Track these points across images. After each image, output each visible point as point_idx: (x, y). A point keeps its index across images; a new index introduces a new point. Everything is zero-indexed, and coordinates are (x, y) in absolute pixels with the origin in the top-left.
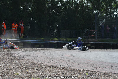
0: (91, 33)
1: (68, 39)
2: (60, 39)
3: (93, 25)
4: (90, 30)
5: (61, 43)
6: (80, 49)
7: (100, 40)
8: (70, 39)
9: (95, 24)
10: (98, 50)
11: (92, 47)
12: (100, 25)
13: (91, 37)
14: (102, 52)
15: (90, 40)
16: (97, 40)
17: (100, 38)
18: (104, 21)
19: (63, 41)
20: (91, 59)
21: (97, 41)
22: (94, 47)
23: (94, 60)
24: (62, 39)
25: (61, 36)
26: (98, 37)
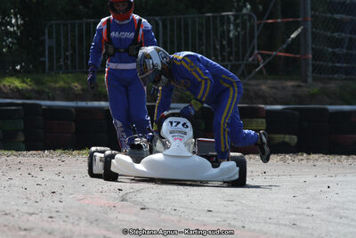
0: (271, 38)
4: (260, 16)
5: (50, 109)
7: (332, 86)
10: (321, 161)
11: (279, 138)
13: (273, 69)
16: (316, 88)
19: (68, 94)
20: (273, 229)
21: (313, 97)
22: (292, 139)
23: (293, 232)
24: (61, 84)
25: (51, 61)
26: (322, 63)
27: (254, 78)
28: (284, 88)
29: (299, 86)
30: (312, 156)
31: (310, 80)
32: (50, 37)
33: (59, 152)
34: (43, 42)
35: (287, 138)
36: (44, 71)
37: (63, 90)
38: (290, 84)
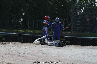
0: (66, 25)
1: (37, 32)
2: (27, 30)
3: (68, 14)
4: (64, 21)
5: (27, 36)
6: (56, 45)
7: (76, 33)
8: (39, 32)
9: (71, 13)
10: (74, 46)
11: (67, 42)
12: (77, 14)
13: (66, 30)
14: (79, 49)
15: (64, 33)
17: (77, 31)
18: (83, 10)
19: (30, 33)
21: (73, 35)
24: (29, 31)
25: (28, 27)
26: (75, 29)
27: (63, 31)
28: (68, 33)
29: (71, 33)
30: (73, 45)
31: (72, 32)
32: (28, 23)
33: (29, 43)
34: (26, 24)
35: (68, 42)
36: (26, 29)
37: (29, 32)
38: (69, 33)
